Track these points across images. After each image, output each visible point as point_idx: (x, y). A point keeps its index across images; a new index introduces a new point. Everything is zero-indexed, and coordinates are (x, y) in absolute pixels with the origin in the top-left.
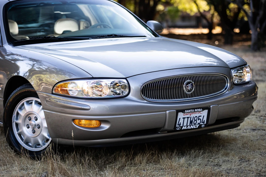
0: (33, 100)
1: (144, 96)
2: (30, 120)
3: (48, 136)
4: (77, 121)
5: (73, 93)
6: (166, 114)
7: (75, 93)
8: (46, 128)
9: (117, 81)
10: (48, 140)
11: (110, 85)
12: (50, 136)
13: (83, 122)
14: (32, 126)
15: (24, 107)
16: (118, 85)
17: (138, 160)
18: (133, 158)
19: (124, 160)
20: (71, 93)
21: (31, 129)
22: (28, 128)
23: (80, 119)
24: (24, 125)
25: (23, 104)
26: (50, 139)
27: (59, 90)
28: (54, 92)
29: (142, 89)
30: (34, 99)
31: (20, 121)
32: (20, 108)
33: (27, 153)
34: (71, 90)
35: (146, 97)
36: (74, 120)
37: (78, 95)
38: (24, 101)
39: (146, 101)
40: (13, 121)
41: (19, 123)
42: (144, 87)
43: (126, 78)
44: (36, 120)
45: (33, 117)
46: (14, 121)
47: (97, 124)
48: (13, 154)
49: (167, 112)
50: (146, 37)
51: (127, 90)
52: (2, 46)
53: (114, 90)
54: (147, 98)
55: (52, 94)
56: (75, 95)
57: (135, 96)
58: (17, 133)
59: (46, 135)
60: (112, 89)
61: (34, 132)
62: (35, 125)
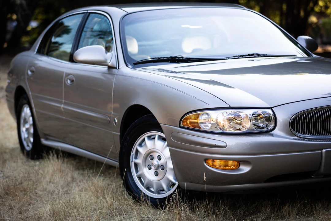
0: (156, 135)
1: (294, 130)
2: (152, 159)
3: (174, 179)
4: (210, 162)
5: (205, 126)
6: (322, 153)
7: (207, 126)
8: (171, 169)
9: (260, 111)
10: (174, 184)
11: (251, 116)
12: (176, 179)
13: (218, 162)
14: (155, 166)
15: (145, 144)
16: (261, 116)
17: (286, 211)
18: (280, 209)
19: (268, 211)
20: (203, 127)
21: (153, 171)
22: (150, 169)
23: (214, 159)
24: (145, 166)
25: (144, 140)
26: (177, 183)
27: (188, 122)
28: (181, 125)
29: (292, 121)
30: (158, 134)
31: (139, 161)
32: (140, 145)
33: (148, 200)
34: (203, 123)
35: (297, 132)
36: (206, 160)
37: (211, 128)
38: (145, 136)
39: (296, 138)
40: (131, 161)
41: (138, 163)
42: (294, 119)
43: (271, 108)
44: (160, 159)
45: (155, 155)
46: (133, 161)
47: (235, 166)
48: (131, 201)
49: (324, 151)
50: (296, 56)
51: (273, 123)
52: (119, 69)
53: (257, 122)
54: (297, 134)
55: (180, 127)
56: (208, 128)
57: (283, 130)
58: (136, 175)
59: (171, 178)
60: (254, 121)
61: (157, 174)
62: (158, 166)
